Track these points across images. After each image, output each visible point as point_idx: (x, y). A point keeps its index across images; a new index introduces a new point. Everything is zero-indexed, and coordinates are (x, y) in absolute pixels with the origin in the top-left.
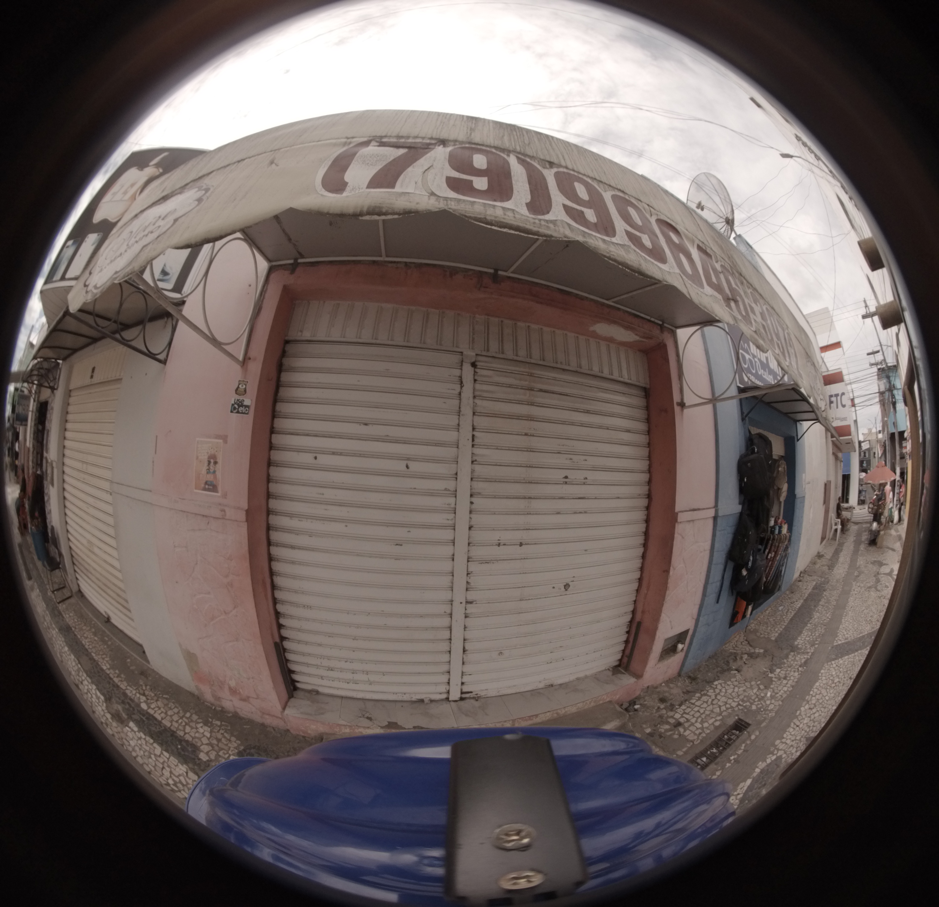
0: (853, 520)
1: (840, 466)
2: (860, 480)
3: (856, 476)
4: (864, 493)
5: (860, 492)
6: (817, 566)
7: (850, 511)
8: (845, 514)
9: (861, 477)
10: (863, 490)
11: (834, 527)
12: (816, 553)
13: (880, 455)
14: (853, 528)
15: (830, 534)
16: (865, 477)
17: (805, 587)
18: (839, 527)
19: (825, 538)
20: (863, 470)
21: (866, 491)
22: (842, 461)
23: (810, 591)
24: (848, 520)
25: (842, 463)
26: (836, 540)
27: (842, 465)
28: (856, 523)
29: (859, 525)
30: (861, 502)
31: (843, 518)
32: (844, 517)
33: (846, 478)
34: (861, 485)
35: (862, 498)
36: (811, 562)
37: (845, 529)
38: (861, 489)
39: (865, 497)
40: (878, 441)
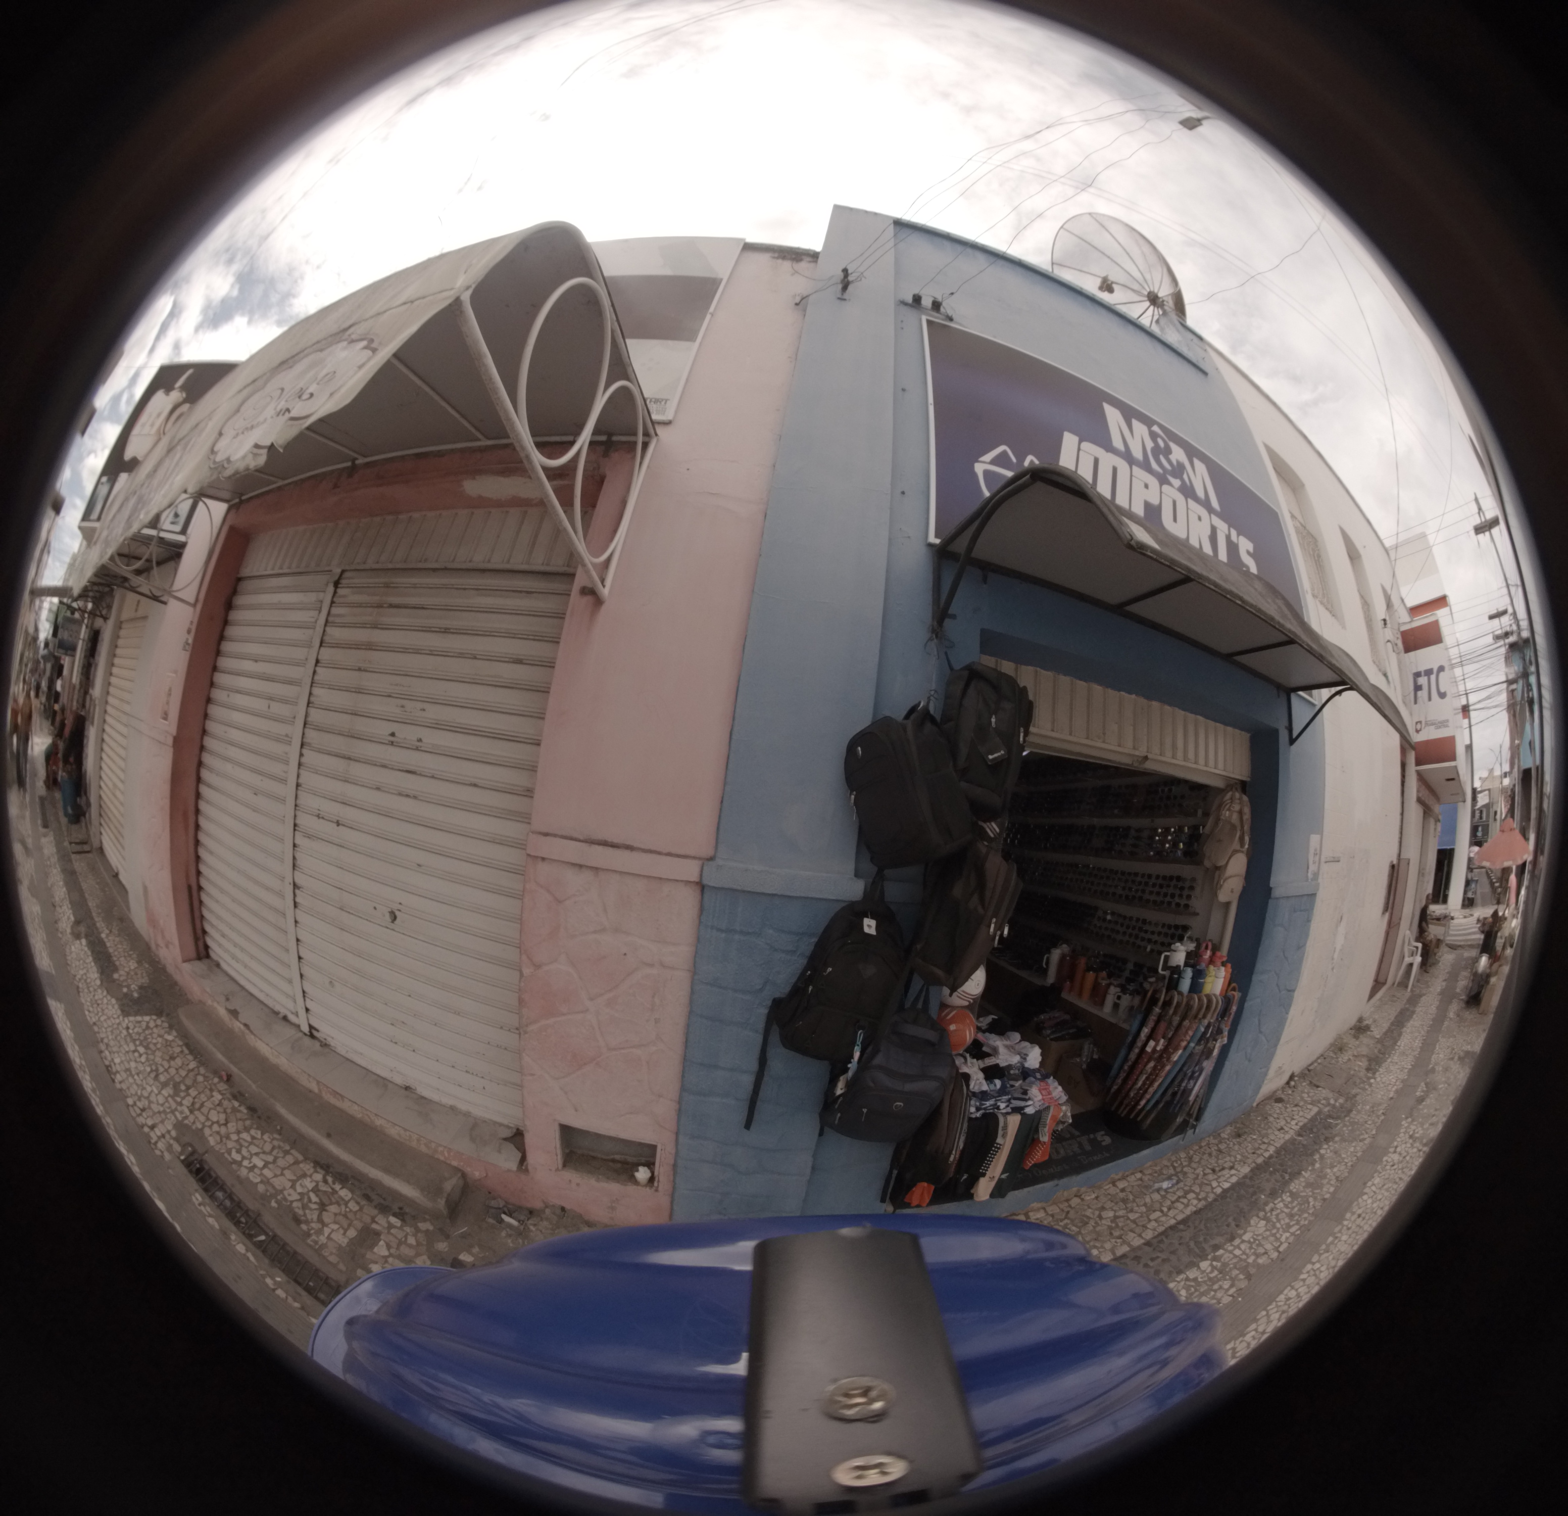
0: (1449, 939)
1: (1435, 829)
2: (1470, 860)
3: (1463, 851)
4: (1473, 886)
5: (1468, 883)
6: (1344, 1057)
7: (1444, 925)
8: (1434, 931)
9: (1472, 855)
10: (1472, 880)
11: (1408, 960)
12: (1353, 1021)
13: (1503, 816)
14: (1446, 958)
15: (1394, 974)
16: (1478, 853)
17: (1282, 1123)
18: (1418, 959)
19: (1384, 983)
20: (1476, 841)
21: (1477, 881)
22: (1439, 821)
23: (1287, 1137)
24: (1439, 942)
25: (1439, 824)
26: (1407, 987)
27: (1439, 829)
28: (1453, 947)
29: (1459, 952)
30: (1468, 903)
31: (1429, 938)
32: (1431, 937)
33: (1445, 858)
34: (1470, 869)
35: (1470, 895)
36: (1332, 1045)
37: (1431, 961)
38: (1470, 877)
39: (1475, 893)
40: (1503, 790)
